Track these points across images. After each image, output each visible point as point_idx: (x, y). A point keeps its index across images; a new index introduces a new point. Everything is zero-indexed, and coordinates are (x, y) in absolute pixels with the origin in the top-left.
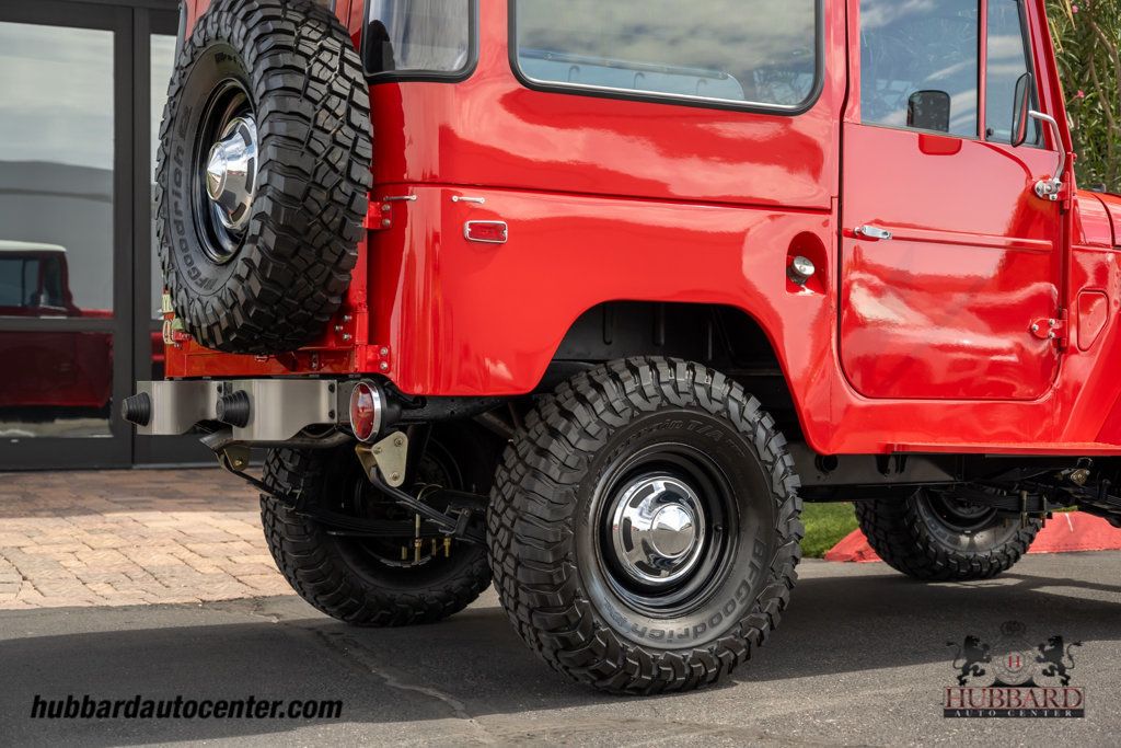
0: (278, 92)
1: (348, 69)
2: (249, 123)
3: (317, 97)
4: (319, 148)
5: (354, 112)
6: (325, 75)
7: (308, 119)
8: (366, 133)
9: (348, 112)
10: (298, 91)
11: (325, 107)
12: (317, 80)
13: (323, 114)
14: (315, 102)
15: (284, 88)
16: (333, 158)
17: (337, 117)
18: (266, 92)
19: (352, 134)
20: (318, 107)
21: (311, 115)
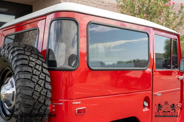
0: (20, 66)
1: (40, 58)
2: (12, 79)
3: (33, 66)
4: (35, 81)
5: (43, 69)
6: (34, 60)
7: (30, 72)
8: (48, 75)
9: (42, 69)
10: (26, 65)
11: (35, 68)
12: (32, 61)
13: (35, 70)
14: (32, 67)
15: (22, 64)
16: (39, 83)
17: (39, 71)
18: (16, 66)
19: (44, 75)
20: (33, 69)
21: (31, 71)
